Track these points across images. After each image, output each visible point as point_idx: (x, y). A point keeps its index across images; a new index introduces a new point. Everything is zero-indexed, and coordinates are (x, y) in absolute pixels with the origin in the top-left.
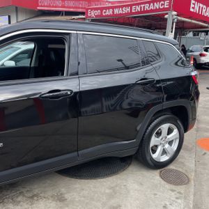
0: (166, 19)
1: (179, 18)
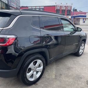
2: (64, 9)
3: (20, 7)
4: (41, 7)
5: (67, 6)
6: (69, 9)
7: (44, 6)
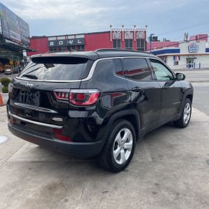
2: (131, 37)
3: (29, 38)
4: (77, 37)
5: (137, 32)
6: (141, 36)
7: (85, 34)
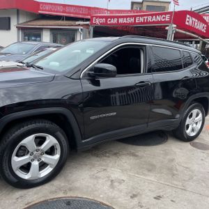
0: (167, 30)
1: (177, 30)
